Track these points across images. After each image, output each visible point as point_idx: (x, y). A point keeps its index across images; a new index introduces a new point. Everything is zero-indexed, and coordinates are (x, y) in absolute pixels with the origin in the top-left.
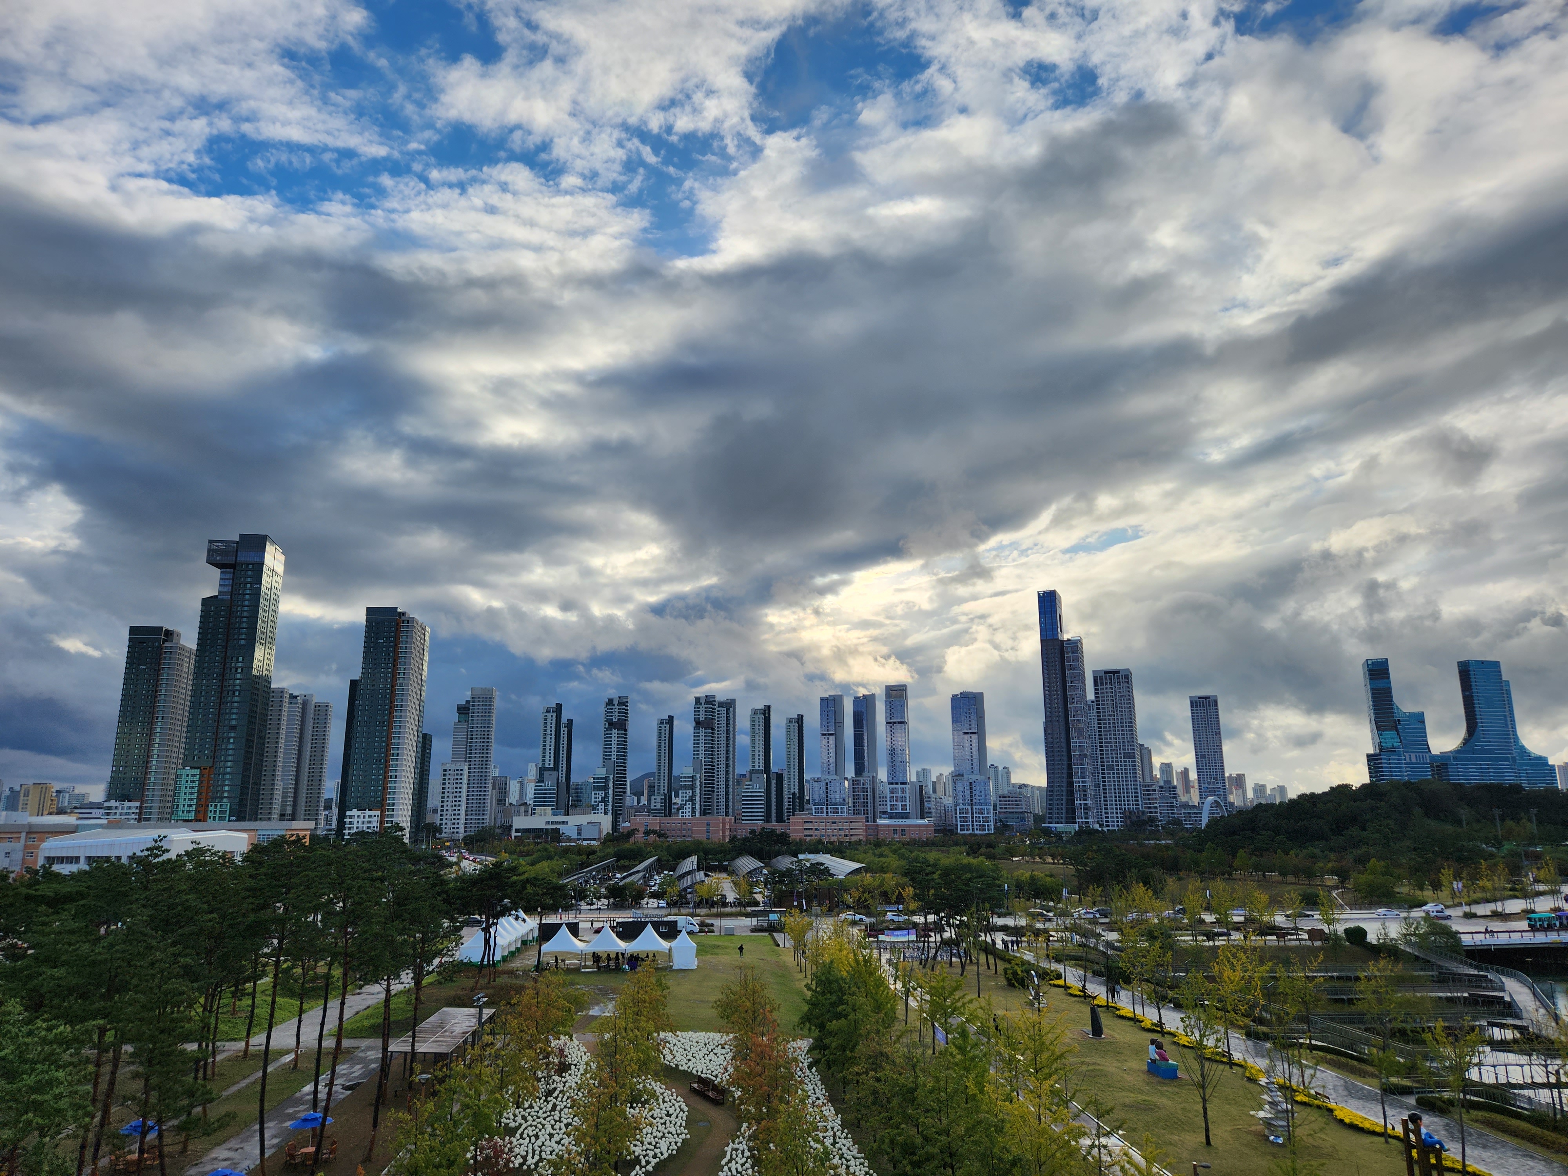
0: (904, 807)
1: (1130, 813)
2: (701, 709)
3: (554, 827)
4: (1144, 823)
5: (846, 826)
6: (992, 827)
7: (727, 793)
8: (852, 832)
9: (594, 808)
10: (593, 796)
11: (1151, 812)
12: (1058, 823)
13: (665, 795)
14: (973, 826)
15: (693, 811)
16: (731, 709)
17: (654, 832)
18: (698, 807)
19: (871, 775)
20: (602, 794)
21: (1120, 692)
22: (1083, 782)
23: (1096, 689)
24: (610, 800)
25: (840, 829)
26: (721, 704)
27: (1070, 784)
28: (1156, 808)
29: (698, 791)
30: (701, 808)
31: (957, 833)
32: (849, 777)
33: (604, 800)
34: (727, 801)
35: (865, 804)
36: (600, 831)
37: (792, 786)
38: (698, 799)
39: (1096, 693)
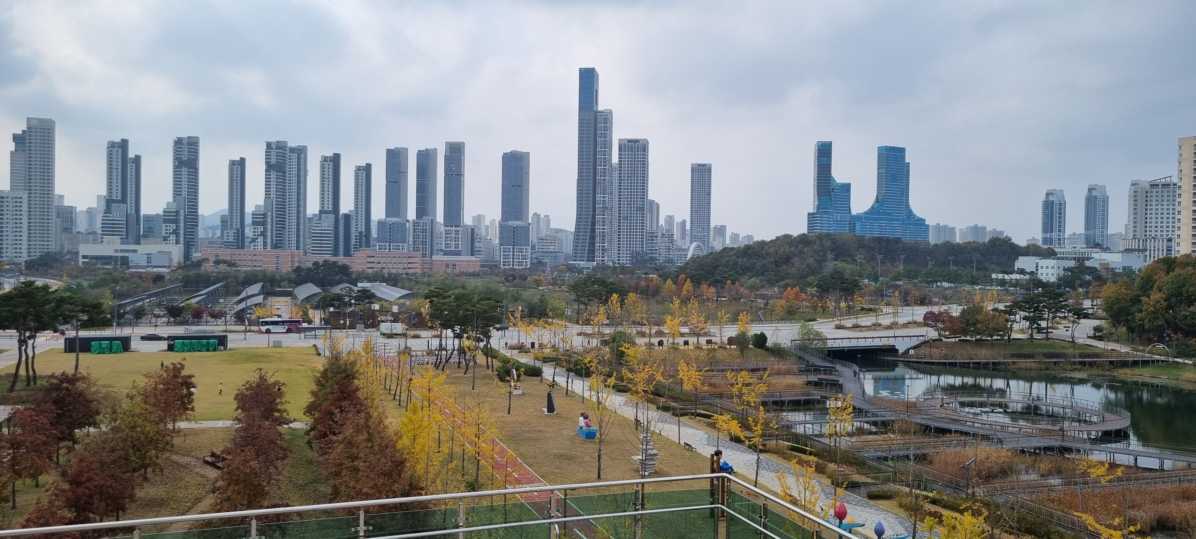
0: (457, 246)
1: (637, 253)
2: (272, 154)
3: (122, 254)
4: (646, 261)
5: (405, 260)
6: (529, 263)
7: (298, 230)
8: (410, 266)
9: (165, 239)
10: (164, 228)
11: (652, 253)
12: (581, 261)
13: (238, 230)
14: (513, 262)
15: (265, 245)
16: (302, 155)
17: (225, 262)
18: (269, 241)
19: (430, 218)
20: (173, 226)
21: (638, 158)
22: (603, 229)
23: (620, 155)
24: (182, 232)
25: (399, 263)
26: (292, 150)
27: (593, 230)
28: (656, 250)
29: (269, 227)
30: (272, 243)
31: (500, 268)
32: (411, 220)
33: (176, 232)
34: (298, 236)
35: (424, 243)
36: (171, 260)
37: (359, 226)
38: (269, 234)
39: (620, 158)
